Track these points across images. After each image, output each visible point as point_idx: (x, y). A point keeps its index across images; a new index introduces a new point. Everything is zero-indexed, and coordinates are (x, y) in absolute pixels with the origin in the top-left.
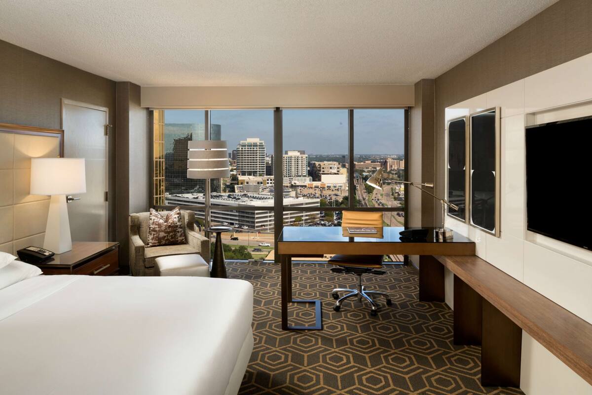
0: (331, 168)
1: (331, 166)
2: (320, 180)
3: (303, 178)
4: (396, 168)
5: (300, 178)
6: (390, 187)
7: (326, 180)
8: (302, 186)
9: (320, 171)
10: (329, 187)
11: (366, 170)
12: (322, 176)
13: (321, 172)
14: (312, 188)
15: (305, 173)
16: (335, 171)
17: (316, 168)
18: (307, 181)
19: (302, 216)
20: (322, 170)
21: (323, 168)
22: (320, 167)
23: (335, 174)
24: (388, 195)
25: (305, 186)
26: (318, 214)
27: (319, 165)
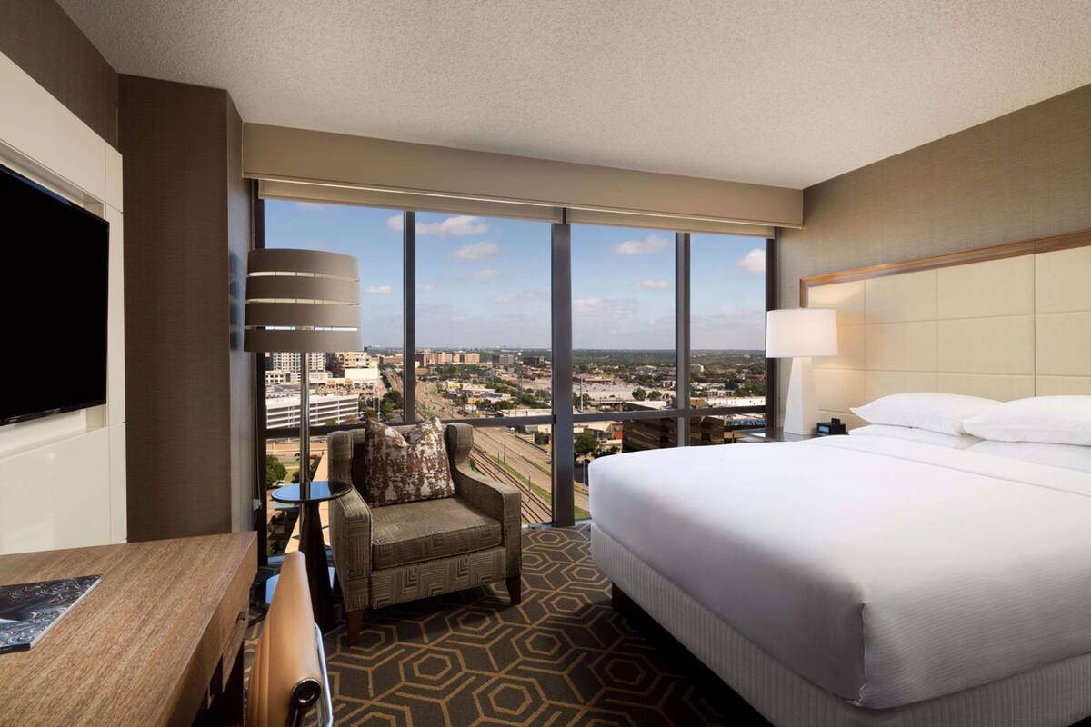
0: (357, 360)
1: (357, 357)
2: (342, 375)
3: (320, 373)
4: (434, 363)
5: (314, 373)
6: (435, 383)
7: (352, 375)
8: (320, 384)
9: (343, 363)
10: (357, 385)
11: (398, 365)
12: (346, 370)
13: (344, 366)
14: (333, 387)
15: (322, 366)
16: (364, 364)
17: (336, 359)
18: (326, 377)
19: (337, 419)
20: (345, 362)
21: (347, 360)
22: (342, 359)
23: (364, 367)
24: (433, 393)
25: (324, 384)
26: (356, 415)
27: (341, 355)
